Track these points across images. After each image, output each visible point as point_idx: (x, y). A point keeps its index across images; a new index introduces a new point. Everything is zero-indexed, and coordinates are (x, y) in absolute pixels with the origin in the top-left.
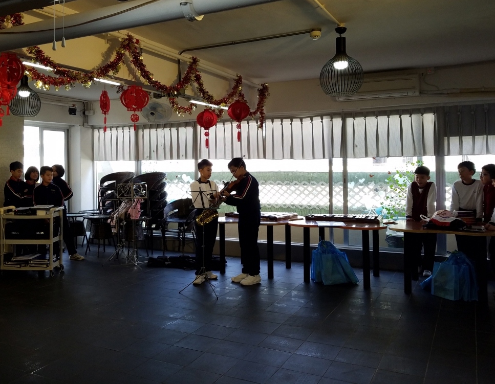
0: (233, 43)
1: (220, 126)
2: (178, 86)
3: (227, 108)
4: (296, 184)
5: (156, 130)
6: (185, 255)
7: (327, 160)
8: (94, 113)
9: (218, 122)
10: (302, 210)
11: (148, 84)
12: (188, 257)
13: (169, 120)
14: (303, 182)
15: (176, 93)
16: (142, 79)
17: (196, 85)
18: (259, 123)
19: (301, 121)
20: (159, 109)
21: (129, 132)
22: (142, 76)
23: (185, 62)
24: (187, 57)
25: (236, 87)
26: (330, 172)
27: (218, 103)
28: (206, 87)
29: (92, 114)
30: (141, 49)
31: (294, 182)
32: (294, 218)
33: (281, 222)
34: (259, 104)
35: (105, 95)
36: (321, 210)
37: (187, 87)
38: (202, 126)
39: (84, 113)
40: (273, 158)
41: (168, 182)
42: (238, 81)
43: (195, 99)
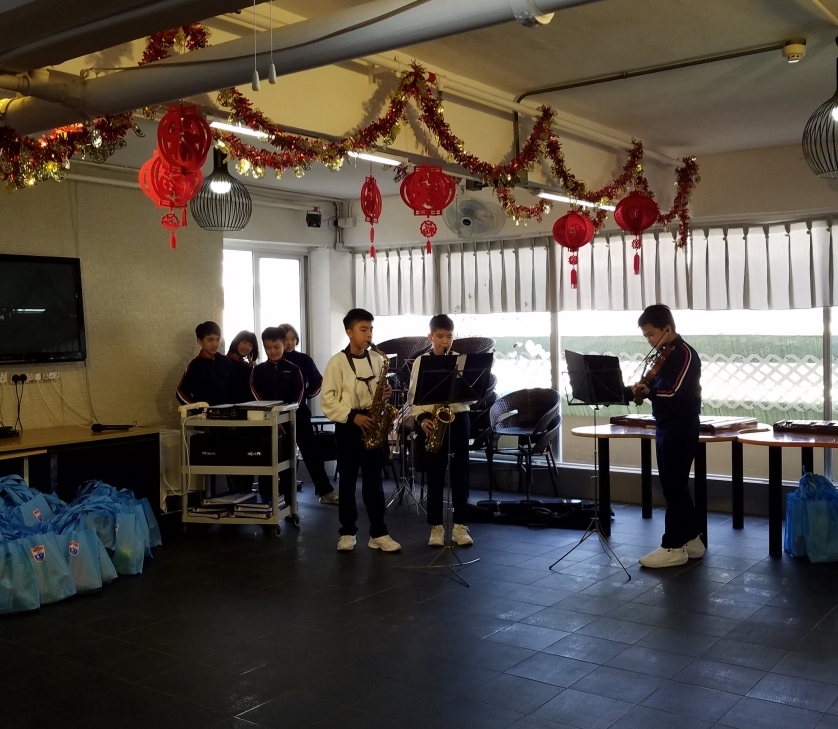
0: (624, 76)
1: (600, 244)
2: (513, 165)
3: (612, 208)
4: (754, 360)
5: (475, 255)
6: (531, 499)
7: (819, 311)
8: (355, 223)
9: (595, 236)
10: (767, 411)
11: (455, 162)
12: (538, 504)
13: (499, 235)
14: (770, 356)
15: (509, 179)
16: (443, 152)
17: (550, 162)
18: (679, 237)
19: (766, 232)
20: (480, 213)
21: (423, 258)
22: (443, 145)
23: (528, 117)
24: (531, 108)
25: (632, 165)
26: (827, 337)
27: (594, 198)
28: (570, 166)
29: (351, 225)
30: (440, 93)
31: (752, 356)
32: (750, 428)
33: (724, 436)
34: (678, 199)
35: (370, 184)
36: (807, 412)
37: (532, 167)
38: (564, 244)
39: (336, 223)
40: (708, 307)
41: (499, 357)
42: (636, 154)
43: (548, 191)
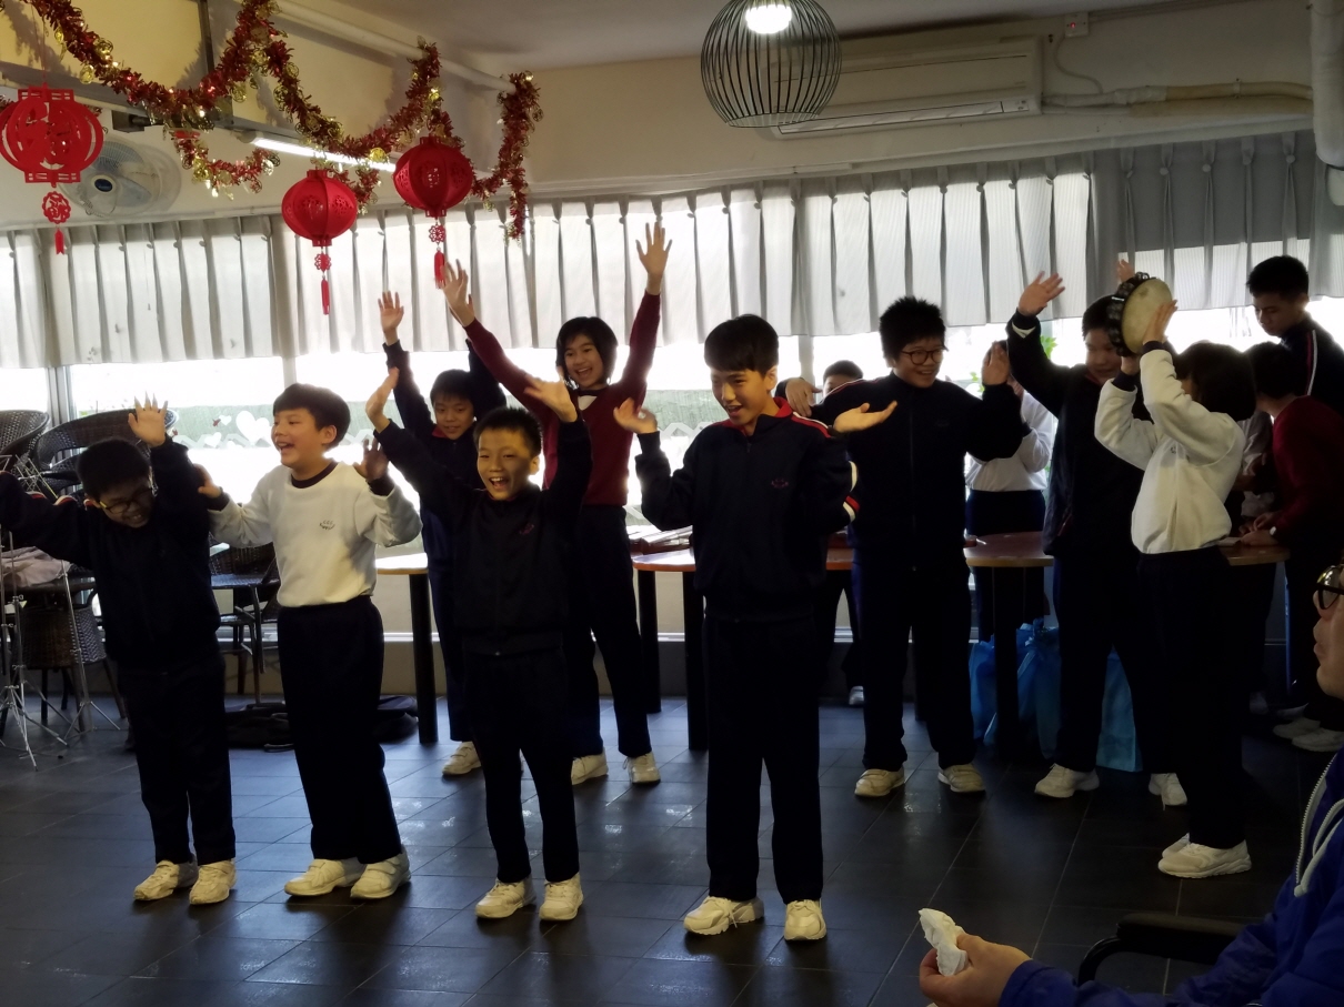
1: (367, 230)
2: (206, 87)
3: (391, 168)
5: (124, 249)
9: (360, 216)
11: (97, 80)
13: (170, 211)
15: (202, 114)
16: (72, 64)
17: (272, 82)
18: (510, 219)
19: (658, 210)
22: (72, 50)
25: (419, 90)
27: (358, 149)
28: (308, 89)
34: (505, 151)
37: (241, 91)
38: (301, 231)
42: (427, 67)
43: (269, 134)
